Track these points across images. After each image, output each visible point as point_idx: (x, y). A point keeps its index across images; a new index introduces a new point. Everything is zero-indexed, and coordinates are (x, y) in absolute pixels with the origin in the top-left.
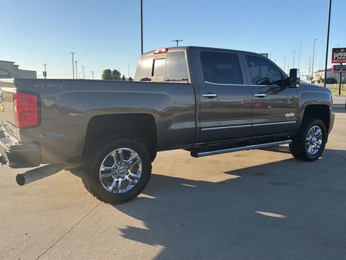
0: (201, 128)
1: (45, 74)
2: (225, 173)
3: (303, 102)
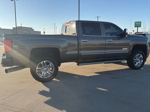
0: (81, 54)
1: (44, 33)
2: (95, 73)
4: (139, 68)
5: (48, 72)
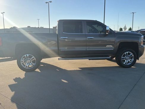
5: (30, 64)
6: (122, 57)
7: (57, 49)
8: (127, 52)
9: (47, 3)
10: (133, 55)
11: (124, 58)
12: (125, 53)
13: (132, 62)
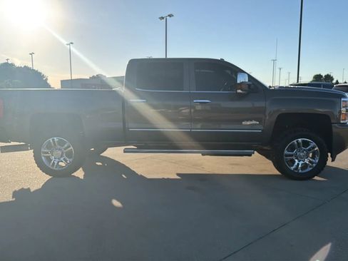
0: (129, 129)
3: (272, 110)
4: (307, 177)
5: (62, 159)
6: (286, 152)
7: (122, 126)
8: (300, 140)
9: (163, 18)
10: (317, 148)
11: (292, 155)
12: (295, 141)
13: (314, 165)
